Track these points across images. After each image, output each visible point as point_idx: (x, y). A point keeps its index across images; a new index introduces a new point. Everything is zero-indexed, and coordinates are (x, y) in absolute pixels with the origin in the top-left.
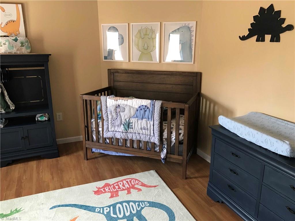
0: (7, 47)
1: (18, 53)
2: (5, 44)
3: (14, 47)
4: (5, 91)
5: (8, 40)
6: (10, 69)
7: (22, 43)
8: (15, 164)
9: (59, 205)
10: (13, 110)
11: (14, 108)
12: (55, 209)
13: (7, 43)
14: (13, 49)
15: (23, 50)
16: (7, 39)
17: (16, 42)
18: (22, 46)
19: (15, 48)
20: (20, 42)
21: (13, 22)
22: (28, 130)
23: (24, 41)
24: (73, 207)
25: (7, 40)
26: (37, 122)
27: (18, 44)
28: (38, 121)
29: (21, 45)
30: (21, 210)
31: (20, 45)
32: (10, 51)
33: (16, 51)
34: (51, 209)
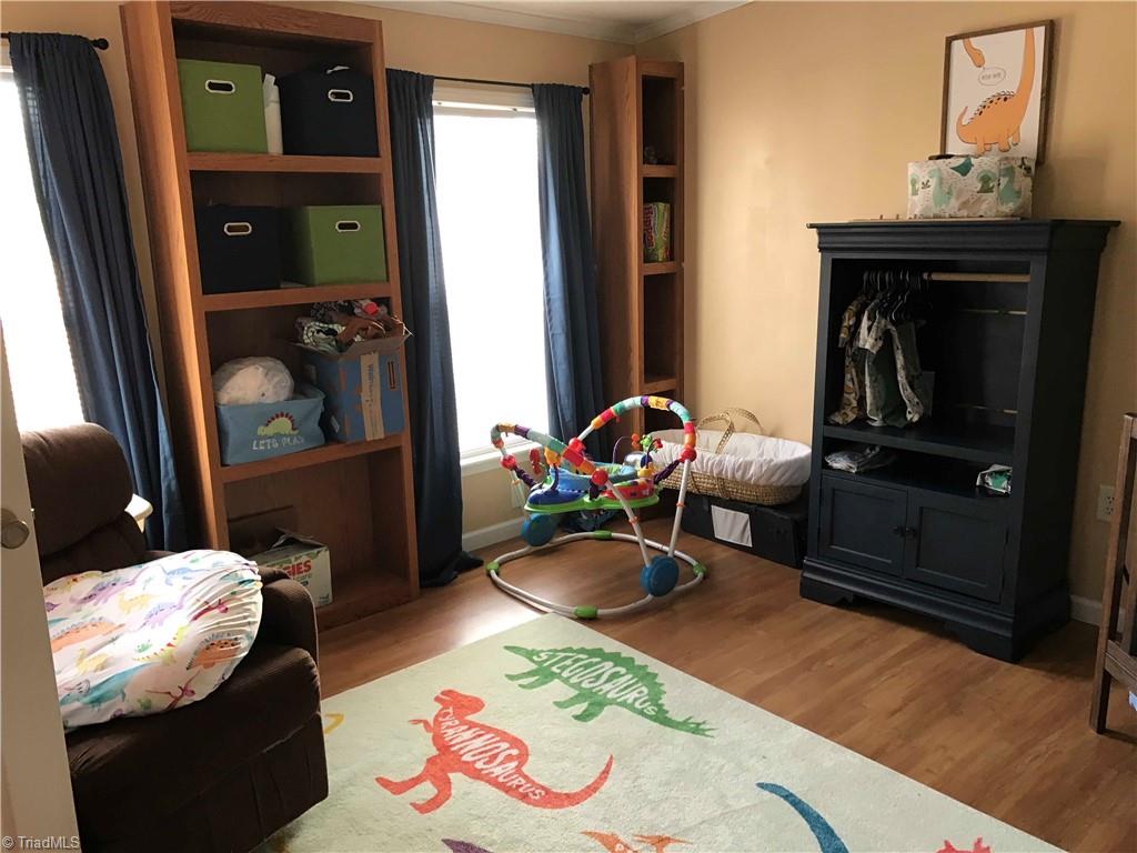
0: (931, 196)
1: (964, 215)
2: (926, 185)
3: (955, 194)
4: (900, 351)
5: (939, 170)
6: (935, 277)
7: (985, 179)
8: (862, 613)
9: (791, 795)
10: (911, 426)
11: (916, 419)
12: (766, 794)
13: (933, 183)
14: (948, 204)
15: (984, 206)
16: (935, 167)
17: (964, 174)
18: (986, 189)
19: (957, 198)
20: (979, 174)
21: (1005, 99)
22: (922, 508)
23: (995, 170)
24: (813, 830)
25: (934, 170)
26: (977, 489)
27: (972, 182)
28: (984, 489)
29: (979, 186)
30: (707, 733)
31: (978, 189)
32: (936, 211)
33: (956, 210)
34: (761, 786)
